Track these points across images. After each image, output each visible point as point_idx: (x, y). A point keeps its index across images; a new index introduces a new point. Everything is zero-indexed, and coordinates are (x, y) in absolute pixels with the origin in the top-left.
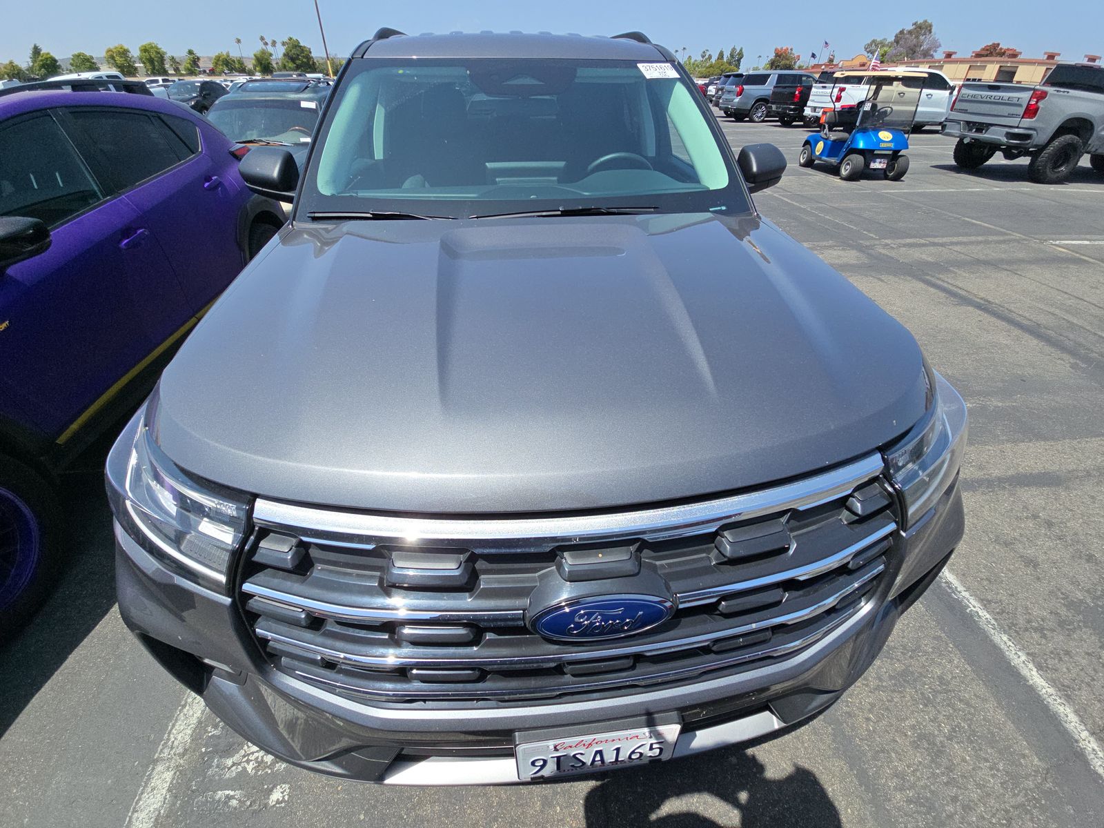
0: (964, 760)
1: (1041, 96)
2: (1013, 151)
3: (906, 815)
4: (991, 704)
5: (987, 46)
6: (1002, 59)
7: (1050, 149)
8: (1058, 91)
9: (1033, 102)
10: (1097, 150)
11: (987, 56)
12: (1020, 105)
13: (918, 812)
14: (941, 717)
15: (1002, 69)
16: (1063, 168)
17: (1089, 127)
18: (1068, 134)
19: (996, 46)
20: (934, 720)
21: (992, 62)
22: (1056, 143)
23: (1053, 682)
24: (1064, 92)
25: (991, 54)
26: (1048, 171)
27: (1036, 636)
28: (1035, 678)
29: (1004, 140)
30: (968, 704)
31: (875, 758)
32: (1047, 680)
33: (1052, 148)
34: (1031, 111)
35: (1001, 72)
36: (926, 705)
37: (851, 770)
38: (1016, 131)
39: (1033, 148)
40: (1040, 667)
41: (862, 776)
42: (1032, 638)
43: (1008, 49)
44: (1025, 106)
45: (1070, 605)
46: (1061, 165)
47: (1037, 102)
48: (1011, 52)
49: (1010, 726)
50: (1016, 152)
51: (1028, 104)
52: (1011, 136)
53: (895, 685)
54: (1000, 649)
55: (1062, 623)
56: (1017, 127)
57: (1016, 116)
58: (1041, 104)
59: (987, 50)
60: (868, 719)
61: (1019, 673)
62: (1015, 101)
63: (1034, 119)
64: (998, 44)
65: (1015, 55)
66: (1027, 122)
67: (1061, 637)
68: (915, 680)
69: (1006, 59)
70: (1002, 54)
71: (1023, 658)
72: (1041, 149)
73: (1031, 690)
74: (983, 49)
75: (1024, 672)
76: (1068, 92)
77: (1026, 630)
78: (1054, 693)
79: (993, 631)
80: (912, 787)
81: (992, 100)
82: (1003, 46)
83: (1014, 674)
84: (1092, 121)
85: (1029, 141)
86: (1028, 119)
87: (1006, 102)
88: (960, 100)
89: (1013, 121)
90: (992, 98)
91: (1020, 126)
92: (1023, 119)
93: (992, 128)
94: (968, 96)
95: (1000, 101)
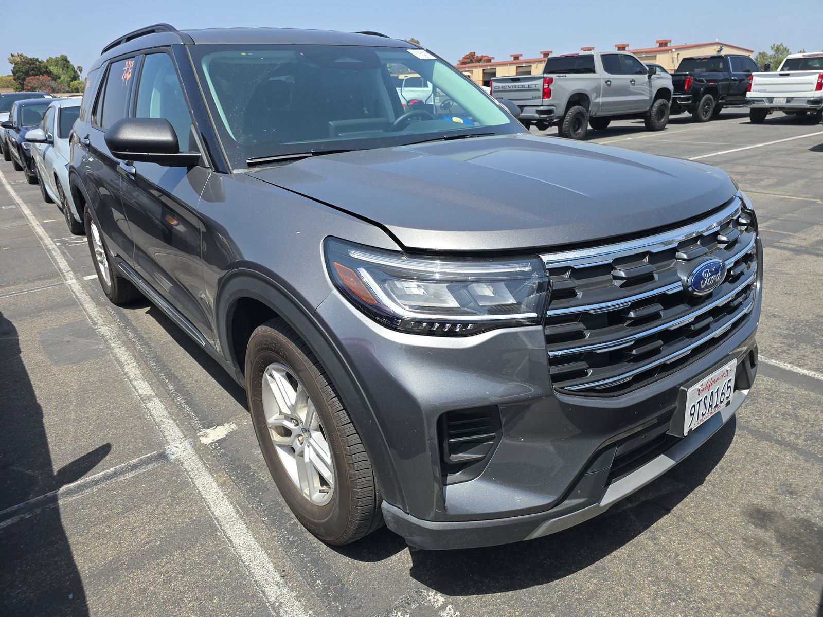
0: (808, 415)
1: (550, 81)
2: (545, 123)
3: (810, 446)
4: (796, 389)
5: (467, 55)
6: (481, 64)
7: (568, 118)
8: (559, 76)
9: (546, 87)
10: (595, 114)
11: (469, 63)
12: (538, 90)
13: (814, 442)
14: (783, 404)
15: (485, 71)
16: (580, 131)
17: (586, 98)
18: (575, 105)
19: (473, 54)
20: (781, 406)
21: (476, 67)
22: (570, 113)
23: (810, 369)
24: (563, 76)
25: (471, 61)
26: (572, 134)
27: (785, 355)
28: (803, 371)
29: (537, 116)
30: (787, 393)
31: (775, 433)
32: (806, 369)
33: (569, 117)
34: (547, 93)
35: (485, 74)
36: (772, 402)
37: (771, 442)
38: (542, 108)
39: (556, 119)
40: (800, 366)
41: (777, 442)
42: (784, 356)
43: (482, 56)
44: (541, 90)
45: (785, 337)
46: (578, 128)
47: (548, 86)
48: (487, 58)
49: (812, 394)
50: (547, 123)
51: (543, 88)
52: (541, 112)
53: (752, 401)
54: (776, 366)
55: (790, 345)
56: (542, 106)
57: (539, 97)
58: (551, 87)
59: (467, 58)
60: (756, 419)
61: (793, 372)
62: (533, 87)
63: (551, 98)
64: (474, 53)
65: (489, 60)
66: (547, 101)
67: (796, 351)
68: (758, 395)
69: (485, 64)
70: (479, 60)
71: (789, 365)
72: (562, 119)
73: (805, 376)
74: (464, 58)
75: (795, 371)
76: (565, 76)
77: (779, 354)
78: (815, 373)
79: (767, 361)
80: (801, 435)
81: (518, 89)
82: (479, 54)
83: (791, 373)
84: (587, 94)
85: (553, 115)
86: (547, 99)
87: (528, 88)
88: (495, 92)
89: (538, 102)
90: (517, 87)
91: (543, 104)
92: (544, 100)
93: (525, 108)
94: (499, 87)
95: (523, 88)
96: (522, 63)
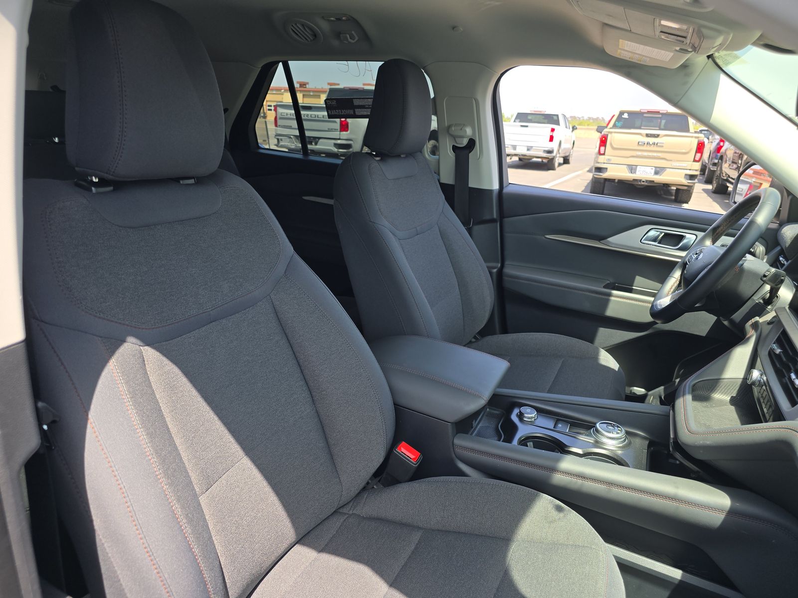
9: (341, 119)
29: (335, 150)
34: (344, 126)
38: (339, 142)
51: (339, 120)
52: (339, 146)
56: (339, 139)
57: (335, 130)
63: (349, 132)
81: (310, 118)
85: (351, 150)
86: (344, 133)
87: (322, 119)
88: (281, 118)
89: (336, 134)
90: (309, 116)
91: (341, 138)
92: (342, 133)
93: (321, 140)
94: (287, 114)
95: (317, 118)
96: (309, 91)
